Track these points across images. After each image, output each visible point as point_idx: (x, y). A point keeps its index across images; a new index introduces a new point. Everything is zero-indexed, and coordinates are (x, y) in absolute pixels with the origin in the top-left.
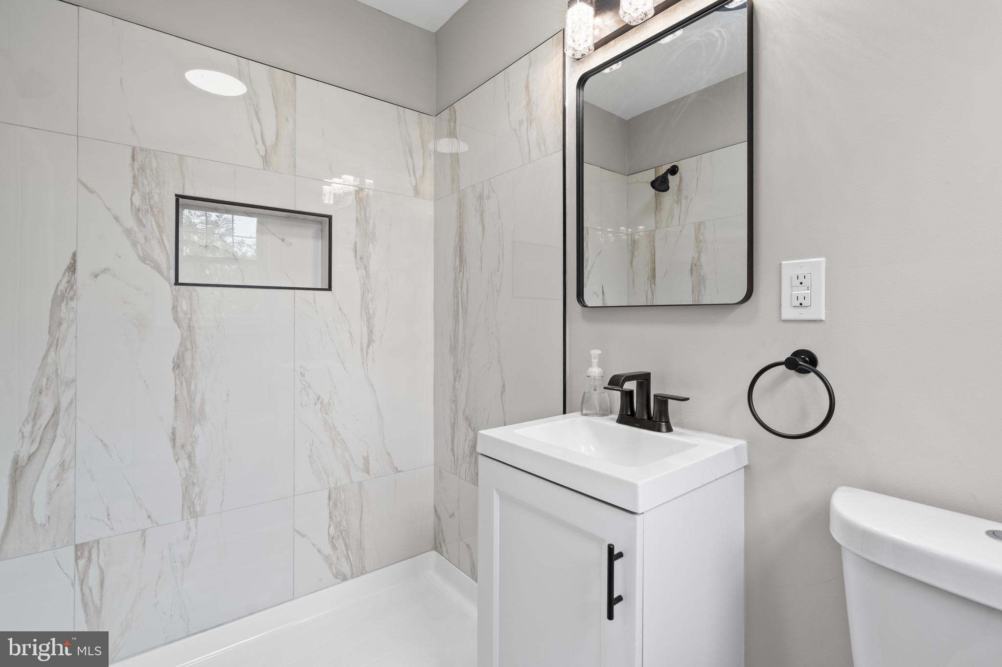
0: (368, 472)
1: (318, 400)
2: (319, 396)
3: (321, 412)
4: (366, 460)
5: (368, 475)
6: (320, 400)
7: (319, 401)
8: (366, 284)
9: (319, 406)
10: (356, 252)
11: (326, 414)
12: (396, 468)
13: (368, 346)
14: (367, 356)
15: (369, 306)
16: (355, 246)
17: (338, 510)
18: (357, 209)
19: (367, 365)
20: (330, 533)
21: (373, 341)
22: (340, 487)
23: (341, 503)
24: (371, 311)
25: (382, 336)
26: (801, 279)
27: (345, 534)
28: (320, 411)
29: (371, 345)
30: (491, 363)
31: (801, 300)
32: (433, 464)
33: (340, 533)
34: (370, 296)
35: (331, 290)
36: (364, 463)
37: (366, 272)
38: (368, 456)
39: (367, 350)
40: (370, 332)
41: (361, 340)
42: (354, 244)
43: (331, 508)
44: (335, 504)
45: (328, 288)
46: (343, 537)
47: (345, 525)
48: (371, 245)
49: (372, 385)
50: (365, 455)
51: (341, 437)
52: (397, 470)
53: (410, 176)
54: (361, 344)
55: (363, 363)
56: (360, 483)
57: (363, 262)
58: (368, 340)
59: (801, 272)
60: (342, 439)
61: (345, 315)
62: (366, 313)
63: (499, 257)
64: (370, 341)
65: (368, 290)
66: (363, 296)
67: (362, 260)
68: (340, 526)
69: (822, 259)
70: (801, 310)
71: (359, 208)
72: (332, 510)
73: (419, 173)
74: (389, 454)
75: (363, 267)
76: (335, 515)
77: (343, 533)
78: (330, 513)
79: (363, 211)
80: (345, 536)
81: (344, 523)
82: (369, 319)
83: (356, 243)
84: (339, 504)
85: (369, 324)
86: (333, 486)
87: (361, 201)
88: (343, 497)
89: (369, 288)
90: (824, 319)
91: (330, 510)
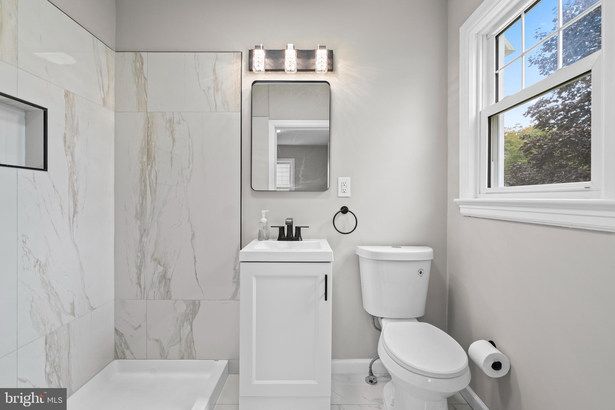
0: (74, 315)
1: (37, 262)
2: (38, 259)
3: (40, 273)
4: (72, 305)
5: (73, 316)
6: (39, 262)
7: (38, 264)
8: (72, 168)
9: (38, 267)
10: (65, 141)
11: (43, 274)
12: (92, 307)
13: (74, 216)
14: (73, 224)
15: (75, 185)
16: (65, 137)
17: (52, 350)
18: (66, 107)
19: (73, 231)
20: (47, 371)
21: (77, 212)
22: (54, 332)
23: (55, 344)
24: (76, 189)
25: (83, 208)
26: (344, 184)
27: (58, 369)
28: (38, 272)
29: (76, 216)
30: (181, 222)
31: (344, 191)
32: (114, 299)
33: (54, 369)
34: (75, 177)
35: (47, 171)
36: (71, 308)
37: (72, 158)
38: (73, 302)
39: (73, 220)
40: (75, 205)
41: (69, 212)
42: (64, 136)
43: (47, 350)
44: (50, 346)
45: (43, 168)
46: (56, 371)
47: (57, 362)
48: (75, 138)
49: (77, 246)
50: (72, 302)
51: (54, 290)
52: (93, 309)
53: (100, 90)
54: (69, 215)
55: (70, 229)
56: (68, 325)
57: (70, 150)
58: (74, 211)
59: (344, 181)
60: (56, 292)
61: (57, 192)
62: (72, 190)
63: (189, 160)
64: (75, 212)
65: (74, 172)
66: (70, 177)
67: (69, 148)
68: (54, 363)
69: (350, 178)
70: (344, 194)
71: (67, 107)
72: (48, 352)
73: (106, 89)
74: (88, 297)
75: (70, 154)
76: (51, 356)
77: (56, 368)
78: (47, 355)
79: (70, 108)
80: (58, 370)
81: (57, 360)
82: (75, 194)
83: (65, 134)
84: (53, 346)
85: (74, 199)
86: (48, 332)
87: (69, 102)
88: (56, 339)
89: (74, 171)
90: (350, 196)
91: (47, 352)
